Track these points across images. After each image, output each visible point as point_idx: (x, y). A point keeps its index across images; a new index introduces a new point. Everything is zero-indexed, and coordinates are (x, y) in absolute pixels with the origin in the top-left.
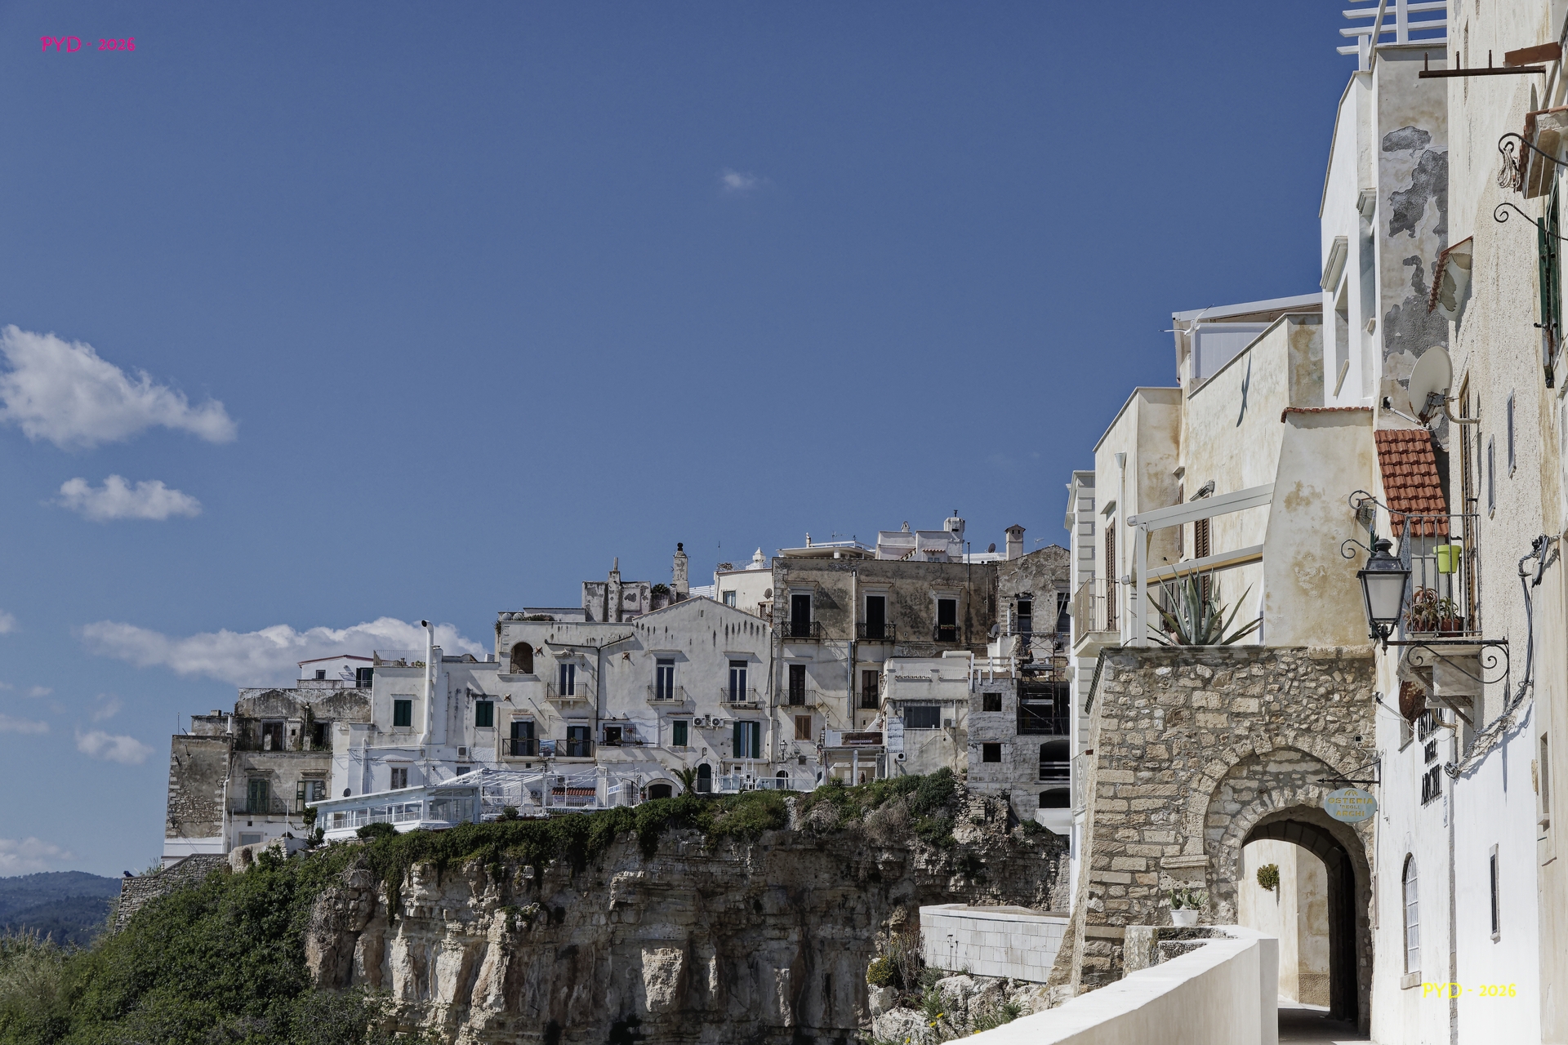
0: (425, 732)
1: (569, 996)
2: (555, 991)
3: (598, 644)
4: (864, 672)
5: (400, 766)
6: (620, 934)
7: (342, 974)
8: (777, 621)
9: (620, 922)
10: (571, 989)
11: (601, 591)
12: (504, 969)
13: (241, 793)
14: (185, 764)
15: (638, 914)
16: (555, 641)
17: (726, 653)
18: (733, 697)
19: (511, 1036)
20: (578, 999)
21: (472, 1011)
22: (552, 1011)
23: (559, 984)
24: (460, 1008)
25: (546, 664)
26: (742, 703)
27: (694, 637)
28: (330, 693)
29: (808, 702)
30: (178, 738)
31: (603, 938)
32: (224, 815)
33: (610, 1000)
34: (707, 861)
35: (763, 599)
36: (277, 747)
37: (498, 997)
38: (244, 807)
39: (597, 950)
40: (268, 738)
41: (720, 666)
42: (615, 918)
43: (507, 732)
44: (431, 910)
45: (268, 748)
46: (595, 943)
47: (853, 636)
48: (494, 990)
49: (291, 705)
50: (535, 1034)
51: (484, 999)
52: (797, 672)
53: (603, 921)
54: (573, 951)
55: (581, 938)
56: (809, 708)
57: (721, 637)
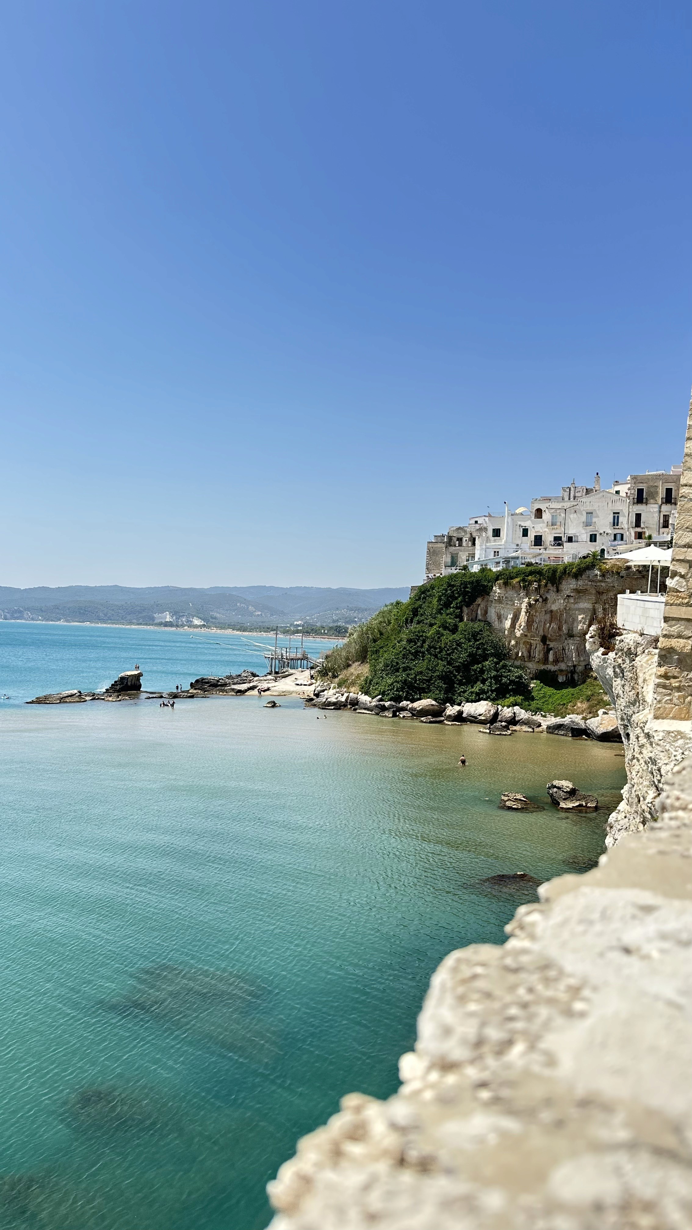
0: (505, 539)
1: (550, 626)
2: (545, 624)
3: (565, 508)
4: (664, 515)
5: (497, 550)
6: (568, 605)
7: (474, 617)
8: (631, 498)
9: (568, 602)
10: (550, 624)
11: (568, 490)
12: (526, 617)
13: (449, 560)
14: (431, 551)
15: (575, 599)
16: (550, 507)
17: (612, 510)
18: (614, 525)
19: (529, 639)
20: (553, 627)
21: (516, 631)
22: (544, 631)
23: (546, 623)
24: (512, 630)
25: (546, 516)
26: (617, 527)
27: (600, 504)
28: (478, 528)
29: (642, 525)
30: (429, 542)
31: (562, 608)
32: (443, 567)
33: (565, 628)
34: (600, 581)
35: (627, 491)
36: (460, 545)
37: (524, 626)
38: (450, 564)
39: (560, 611)
40: (458, 542)
41: (609, 514)
42: (566, 601)
43: (533, 539)
44: (503, 597)
45: (457, 545)
46: (559, 609)
47: (660, 503)
48: (523, 624)
49: (465, 532)
50: (538, 639)
51: (520, 627)
52: (638, 516)
53: (562, 602)
54: (551, 611)
55: (554, 607)
56: (642, 528)
57: (610, 504)
